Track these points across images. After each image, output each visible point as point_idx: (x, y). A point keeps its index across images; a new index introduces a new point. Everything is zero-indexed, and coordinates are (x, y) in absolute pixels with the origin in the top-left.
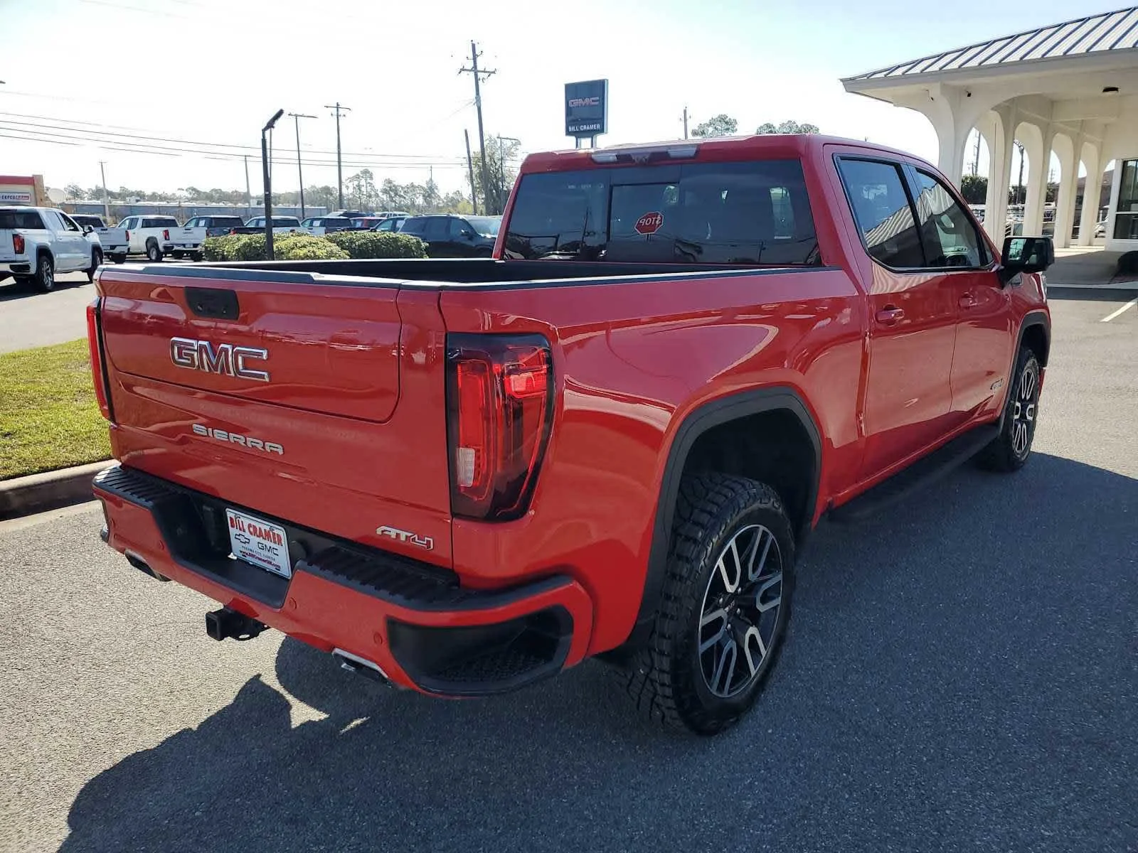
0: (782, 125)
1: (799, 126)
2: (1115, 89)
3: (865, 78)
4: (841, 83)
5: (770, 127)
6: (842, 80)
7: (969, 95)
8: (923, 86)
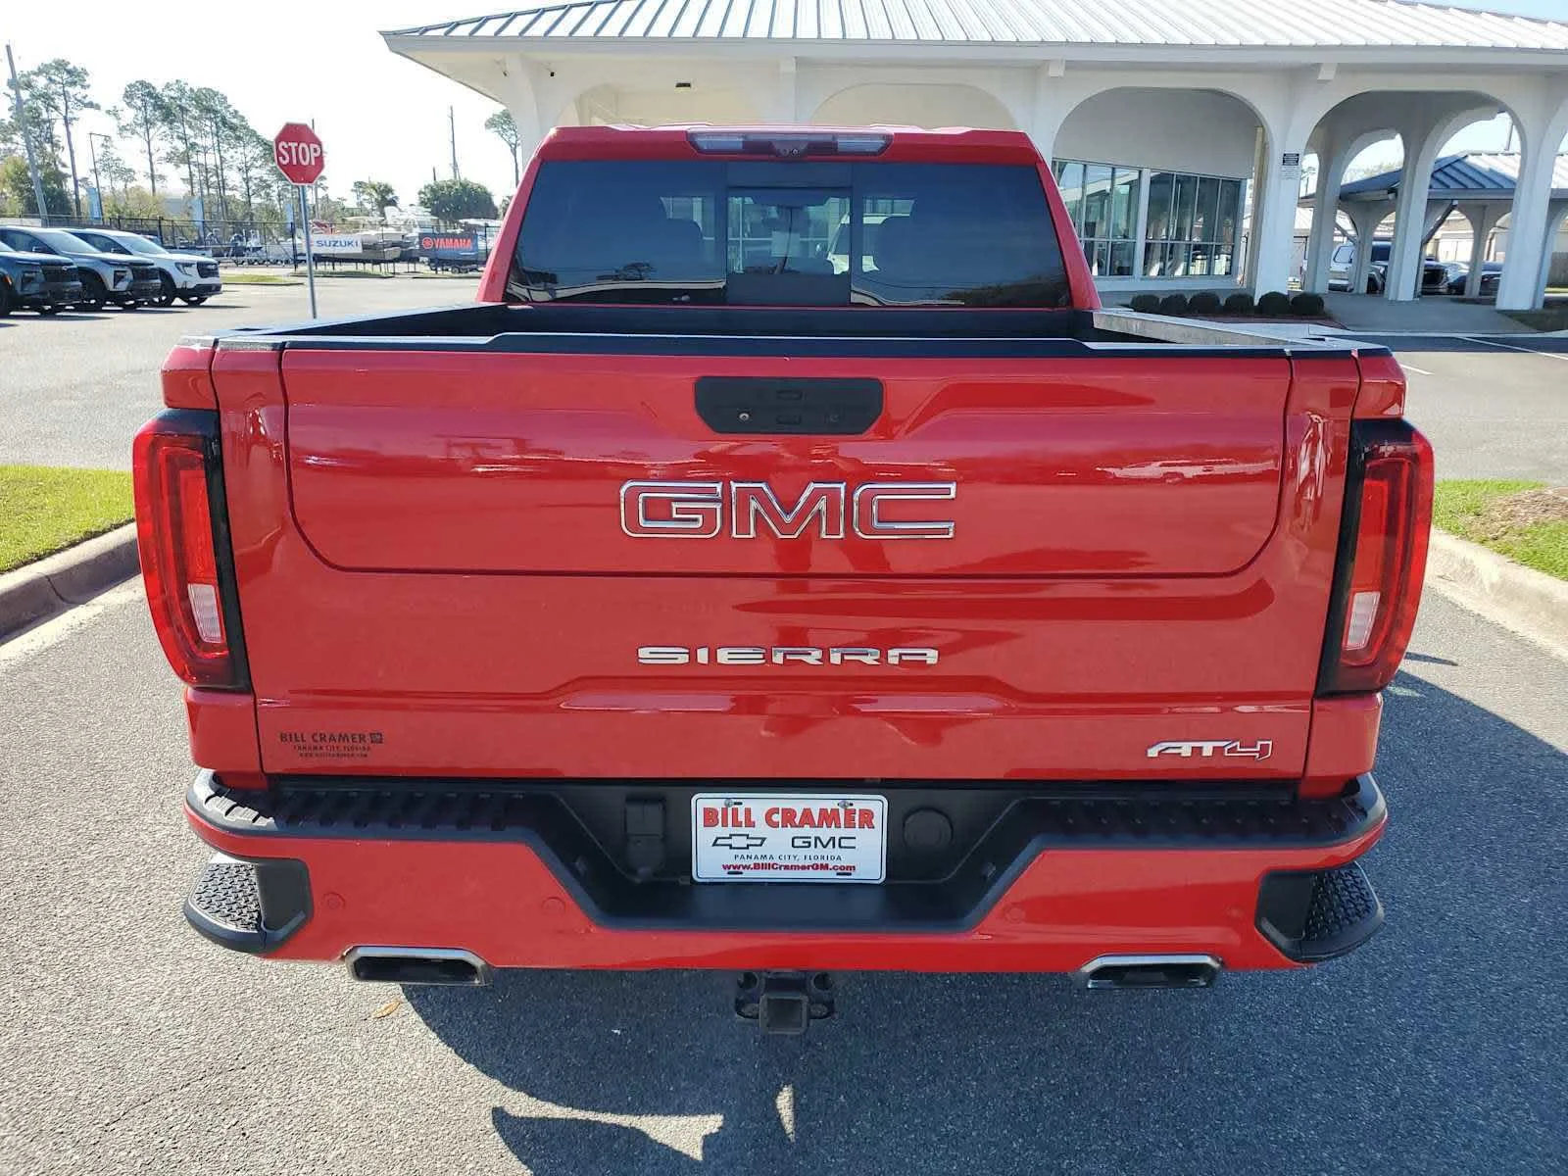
0: (168, 86)
1: (196, 90)
2: (688, 85)
3: (417, 34)
4: (382, 38)
5: (147, 88)
6: (384, 34)
7: (552, 75)
8: (498, 56)
